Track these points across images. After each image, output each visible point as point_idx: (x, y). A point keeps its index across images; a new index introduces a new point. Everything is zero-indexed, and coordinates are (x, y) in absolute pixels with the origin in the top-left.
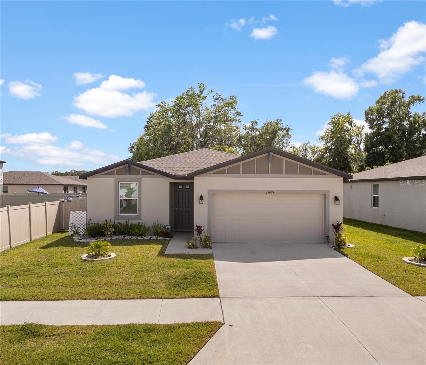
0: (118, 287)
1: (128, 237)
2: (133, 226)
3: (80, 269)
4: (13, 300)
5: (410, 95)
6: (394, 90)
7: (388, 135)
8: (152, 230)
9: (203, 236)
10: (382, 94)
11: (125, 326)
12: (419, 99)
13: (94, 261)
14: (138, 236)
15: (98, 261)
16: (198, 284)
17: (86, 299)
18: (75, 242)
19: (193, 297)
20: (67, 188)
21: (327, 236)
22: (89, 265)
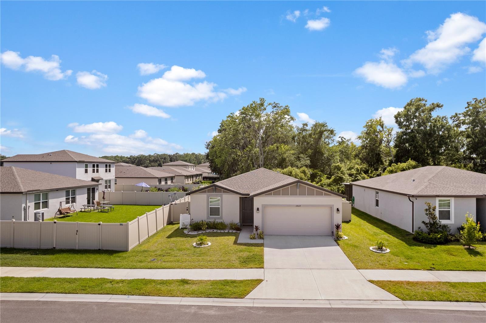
0: (216, 263)
1: (215, 231)
2: (218, 224)
3: (194, 252)
4: (169, 268)
5: (431, 103)
6: (418, 98)
7: (412, 136)
8: (229, 225)
9: (259, 231)
10: (409, 102)
11: (223, 280)
12: (438, 106)
13: (200, 247)
14: (221, 230)
15: (202, 247)
16: (255, 261)
17: (203, 268)
18: (185, 234)
19: (252, 268)
20: (161, 179)
21: (332, 232)
22: (198, 250)
